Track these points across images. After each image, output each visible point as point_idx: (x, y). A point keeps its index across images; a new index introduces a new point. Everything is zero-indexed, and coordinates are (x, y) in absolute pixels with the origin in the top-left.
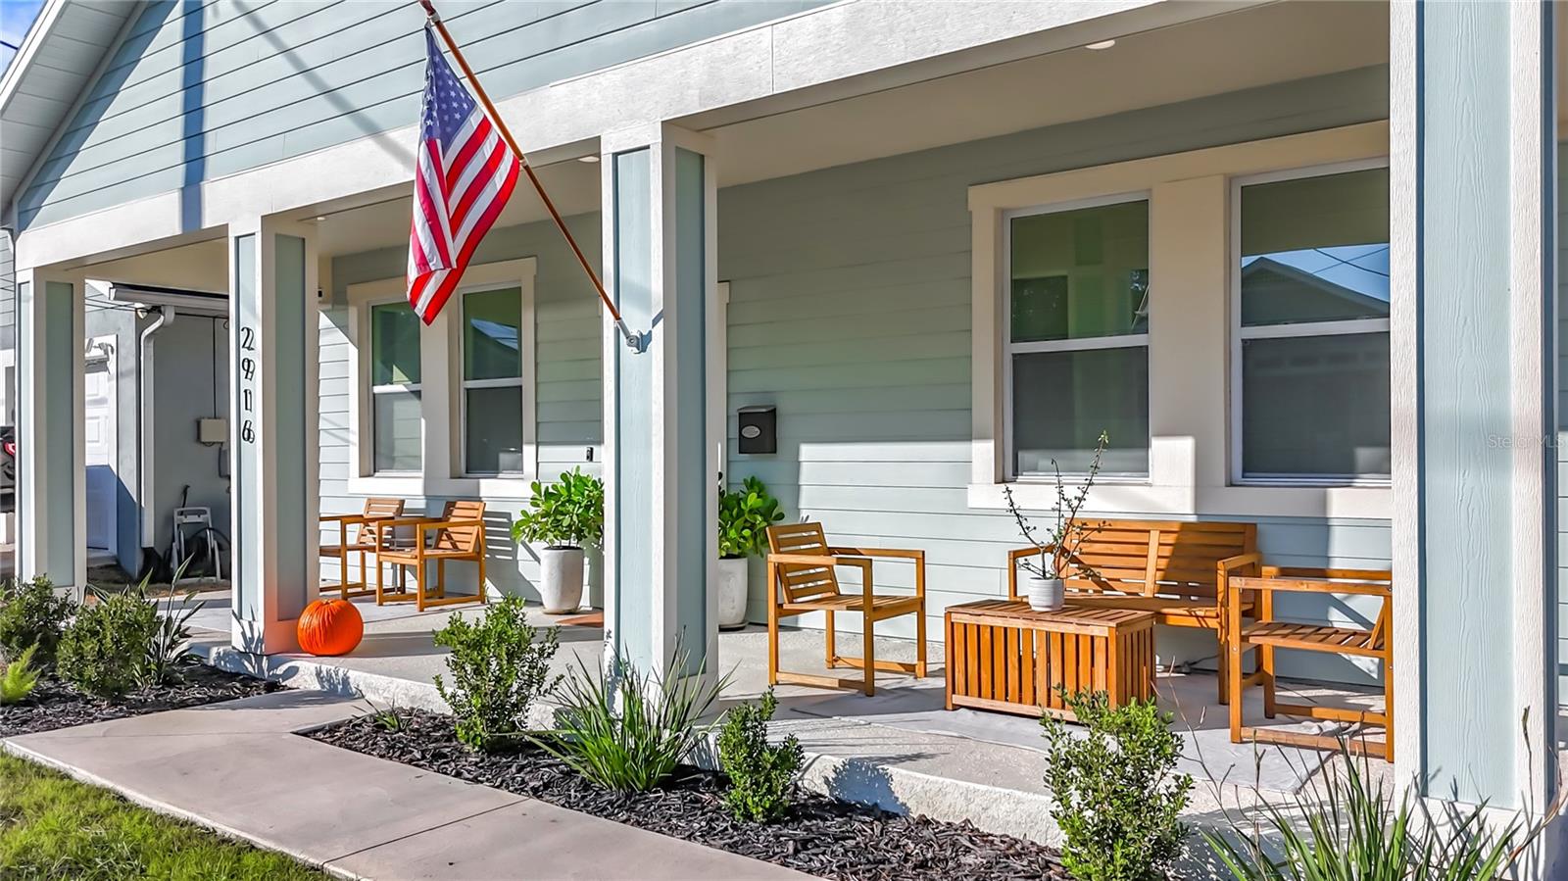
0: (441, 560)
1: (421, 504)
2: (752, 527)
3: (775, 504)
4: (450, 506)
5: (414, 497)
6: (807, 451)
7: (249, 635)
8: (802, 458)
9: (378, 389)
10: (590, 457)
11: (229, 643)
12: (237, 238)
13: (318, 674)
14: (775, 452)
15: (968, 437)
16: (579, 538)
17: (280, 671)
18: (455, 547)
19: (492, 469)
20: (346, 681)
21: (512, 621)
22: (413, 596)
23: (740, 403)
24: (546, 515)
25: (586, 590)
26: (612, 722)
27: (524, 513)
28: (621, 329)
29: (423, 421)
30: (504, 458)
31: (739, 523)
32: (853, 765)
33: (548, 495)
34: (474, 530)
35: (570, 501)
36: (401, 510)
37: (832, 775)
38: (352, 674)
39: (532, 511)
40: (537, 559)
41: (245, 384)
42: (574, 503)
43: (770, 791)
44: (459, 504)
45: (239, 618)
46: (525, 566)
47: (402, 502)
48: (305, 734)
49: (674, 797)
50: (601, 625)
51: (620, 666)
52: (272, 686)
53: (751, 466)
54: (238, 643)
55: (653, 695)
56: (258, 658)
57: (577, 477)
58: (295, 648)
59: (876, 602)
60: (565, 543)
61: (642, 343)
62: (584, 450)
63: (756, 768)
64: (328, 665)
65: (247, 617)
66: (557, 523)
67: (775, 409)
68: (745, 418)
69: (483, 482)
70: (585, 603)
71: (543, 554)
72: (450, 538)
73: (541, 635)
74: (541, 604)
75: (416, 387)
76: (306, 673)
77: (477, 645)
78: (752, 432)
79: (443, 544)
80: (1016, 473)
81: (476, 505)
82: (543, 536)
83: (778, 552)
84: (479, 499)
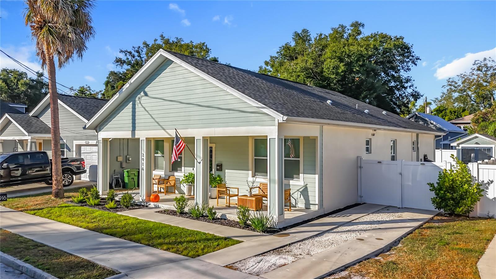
0: (168, 187)
1: (164, 176)
2: (218, 183)
3: (222, 179)
4: (169, 177)
5: (163, 175)
6: (227, 171)
7: (143, 199)
8: (226, 172)
9: (156, 155)
10: (193, 170)
11: (139, 200)
12: (141, 140)
13: (154, 205)
14: (222, 170)
15: (248, 170)
16: (191, 183)
17: (148, 204)
18: (170, 184)
19: (177, 171)
20: (158, 205)
21: (183, 197)
22: (163, 192)
23: (217, 163)
24: (186, 180)
25: (192, 192)
26: (196, 210)
27: (182, 179)
28: (197, 161)
29: (164, 162)
30: (179, 169)
31: (216, 182)
32: (223, 214)
33: (186, 176)
34: (174, 181)
35: (190, 177)
36: (160, 177)
37: (220, 216)
38: (160, 205)
39: (184, 179)
40: (185, 187)
41: (142, 162)
42: (190, 178)
43: (213, 217)
44: (171, 177)
45: (141, 196)
46: (182, 188)
47: (161, 176)
48: (156, 212)
49: (202, 218)
50: (194, 198)
51: (197, 204)
52: (147, 207)
53: (218, 173)
54: (141, 200)
55: (200, 206)
56: (144, 203)
57: (191, 173)
58: (150, 201)
59: (230, 195)
60: (189, 184)
61: (200, 163)
62: (192, 168)
63: (211, 214)
64: (155, 203)
65: (142, 196)
66: (188, 181)
67: (222, 164)
68: (217, 166)
69: (175, 173)
70: (192, 194)
71: (185, 186)
72: (169, 183)
73: (187, 199)
74: (185, 194)
75: (163, 155)
76: (152, 204)
77: (179, 200)
78: (218, 168)
79: (168, 184)
80: (255, 176)
81: (174, 177)
82: (185, 183)
83: (218, 188)
84: (174, 176)
